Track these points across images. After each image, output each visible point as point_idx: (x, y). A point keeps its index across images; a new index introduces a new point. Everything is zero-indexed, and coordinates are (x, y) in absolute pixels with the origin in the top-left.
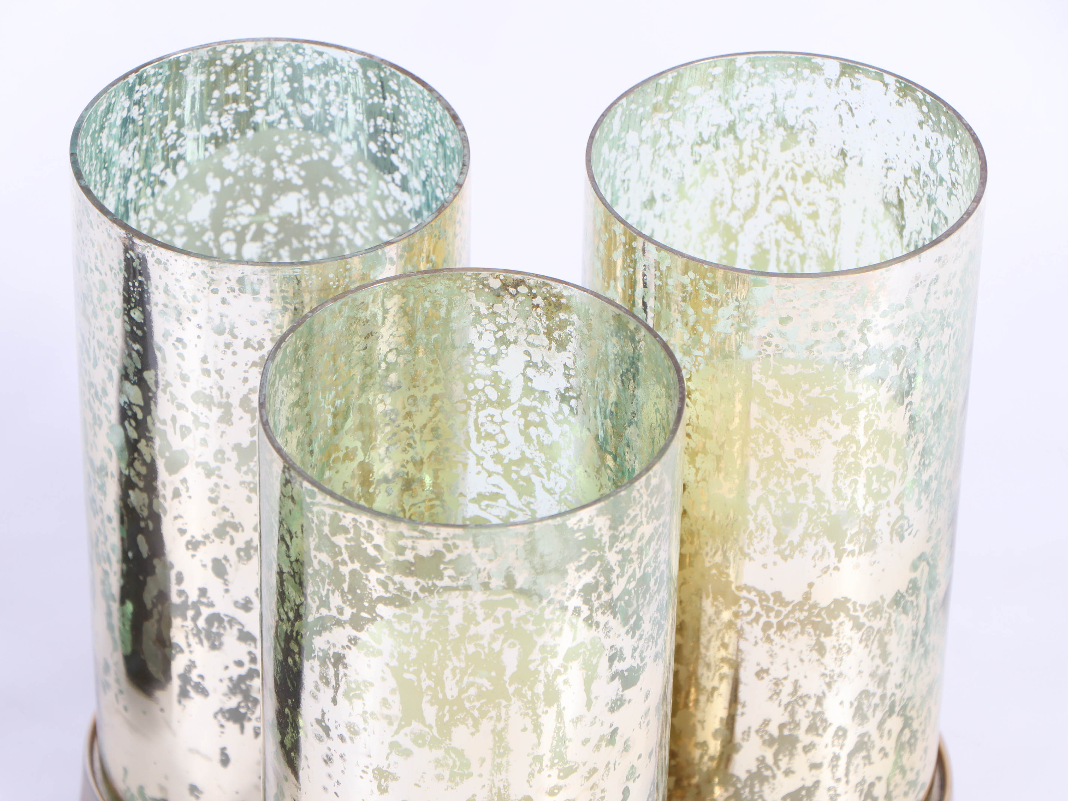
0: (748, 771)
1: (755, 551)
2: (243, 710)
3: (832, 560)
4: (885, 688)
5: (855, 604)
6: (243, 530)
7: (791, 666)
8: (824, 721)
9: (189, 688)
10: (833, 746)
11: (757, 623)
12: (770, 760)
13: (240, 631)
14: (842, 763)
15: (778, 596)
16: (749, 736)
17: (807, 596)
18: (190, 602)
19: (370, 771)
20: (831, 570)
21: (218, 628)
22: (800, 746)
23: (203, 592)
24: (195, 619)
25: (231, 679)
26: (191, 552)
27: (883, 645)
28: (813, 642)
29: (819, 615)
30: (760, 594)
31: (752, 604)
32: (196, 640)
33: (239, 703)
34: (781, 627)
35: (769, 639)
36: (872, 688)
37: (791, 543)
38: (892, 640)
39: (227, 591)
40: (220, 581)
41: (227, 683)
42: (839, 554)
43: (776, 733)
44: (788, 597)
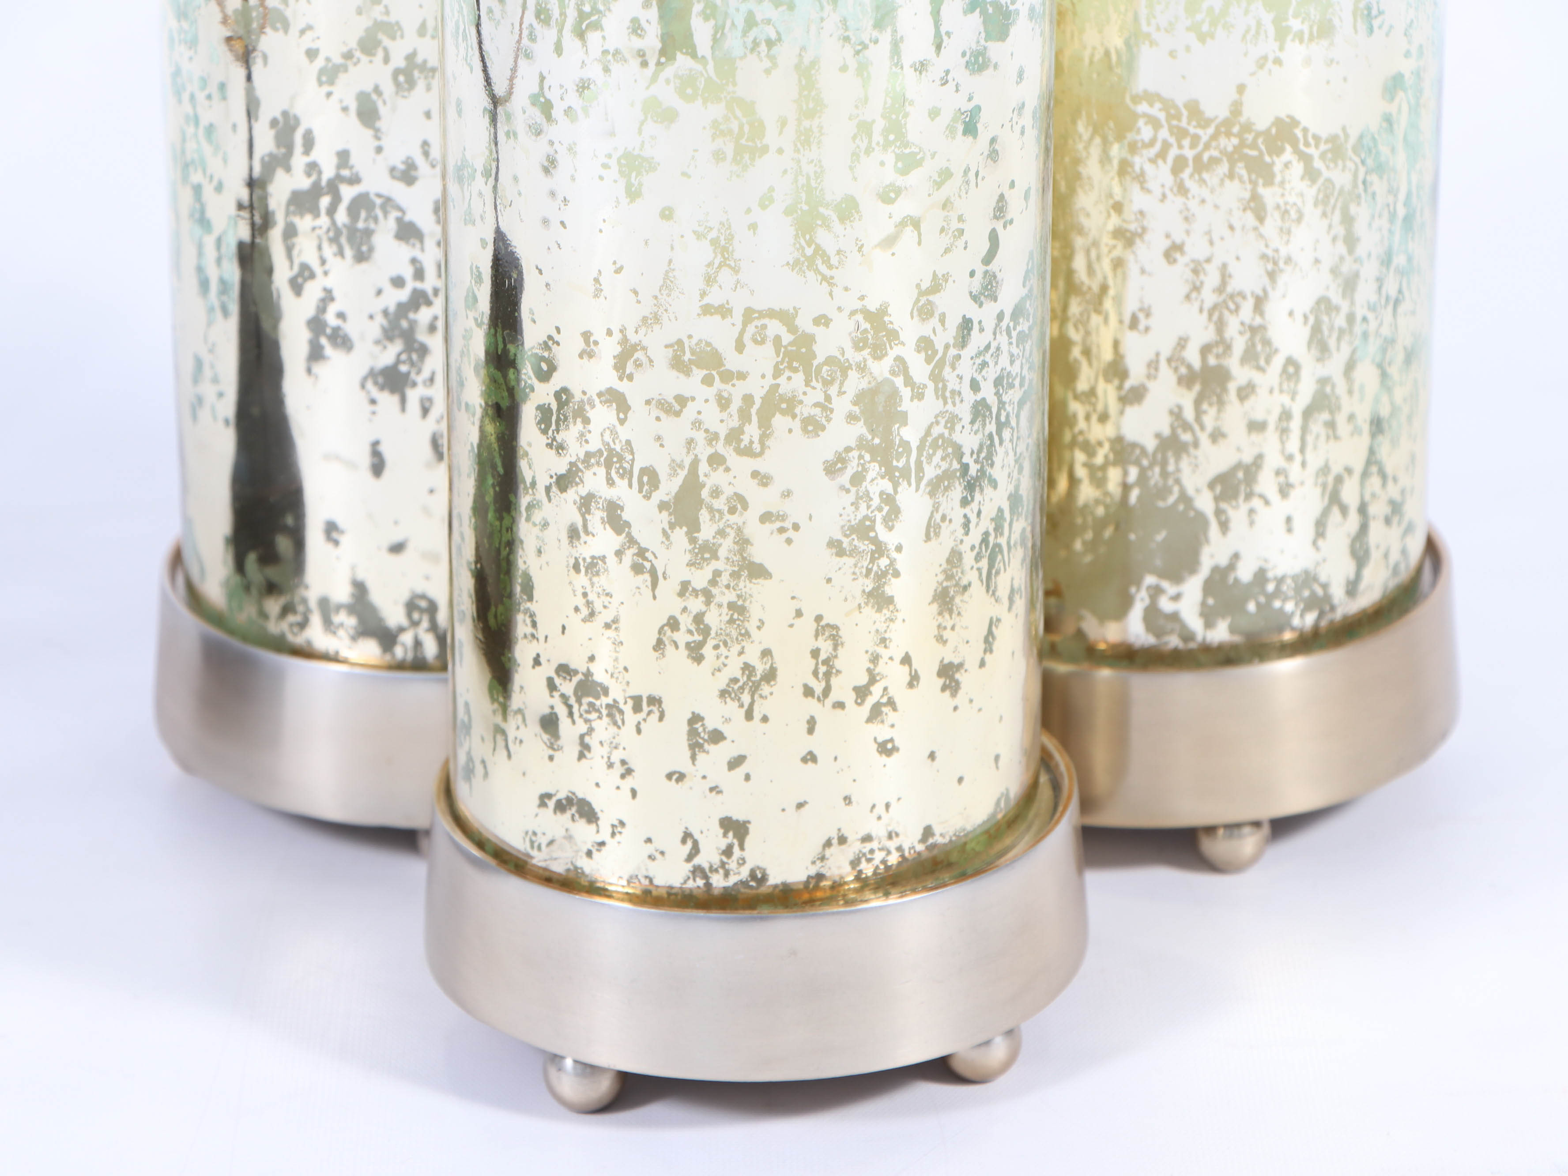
0: (1158, 436)
1: (1158, 29)
2: (404, 368)
3: (1269, 46)
4: (1352, 303)
5: (1305, 130)
6: (402, 37)
7: (1216, 238)
8: (1267, 342)
9: (324, 341)
10: (1281, 391)
11: (1164, 160)
12: (1189, 414)
13: (399, 221)
14: (1296, 424)
15: (1194, 109)
16: (1157, 369)
17: (1236, 109)
18: (324, 183)
19: (613, 162)
20: (1269, 64)
21: (366, 220)
22: (1232, 387)
23: (343, 157)
24: (331, 211)
25: (385, 313)
26: (326, 89)
27: (1348, 220)
28: (1247, 195)
29: (1254, 146)
30: (1168, 105)
31: (1155, 123)
32: (335, 248)
33: (399, 355)
34: (1200, 166)
35: (1182, 190)
36: (1336, 298)
37: (1211, 9)
38: (1361, 212)
39: (379, 150)
40: (370, 133)
41: (380, 320)
42: (1282, 34)
43: (1197, 364)
44: (1209, 113)
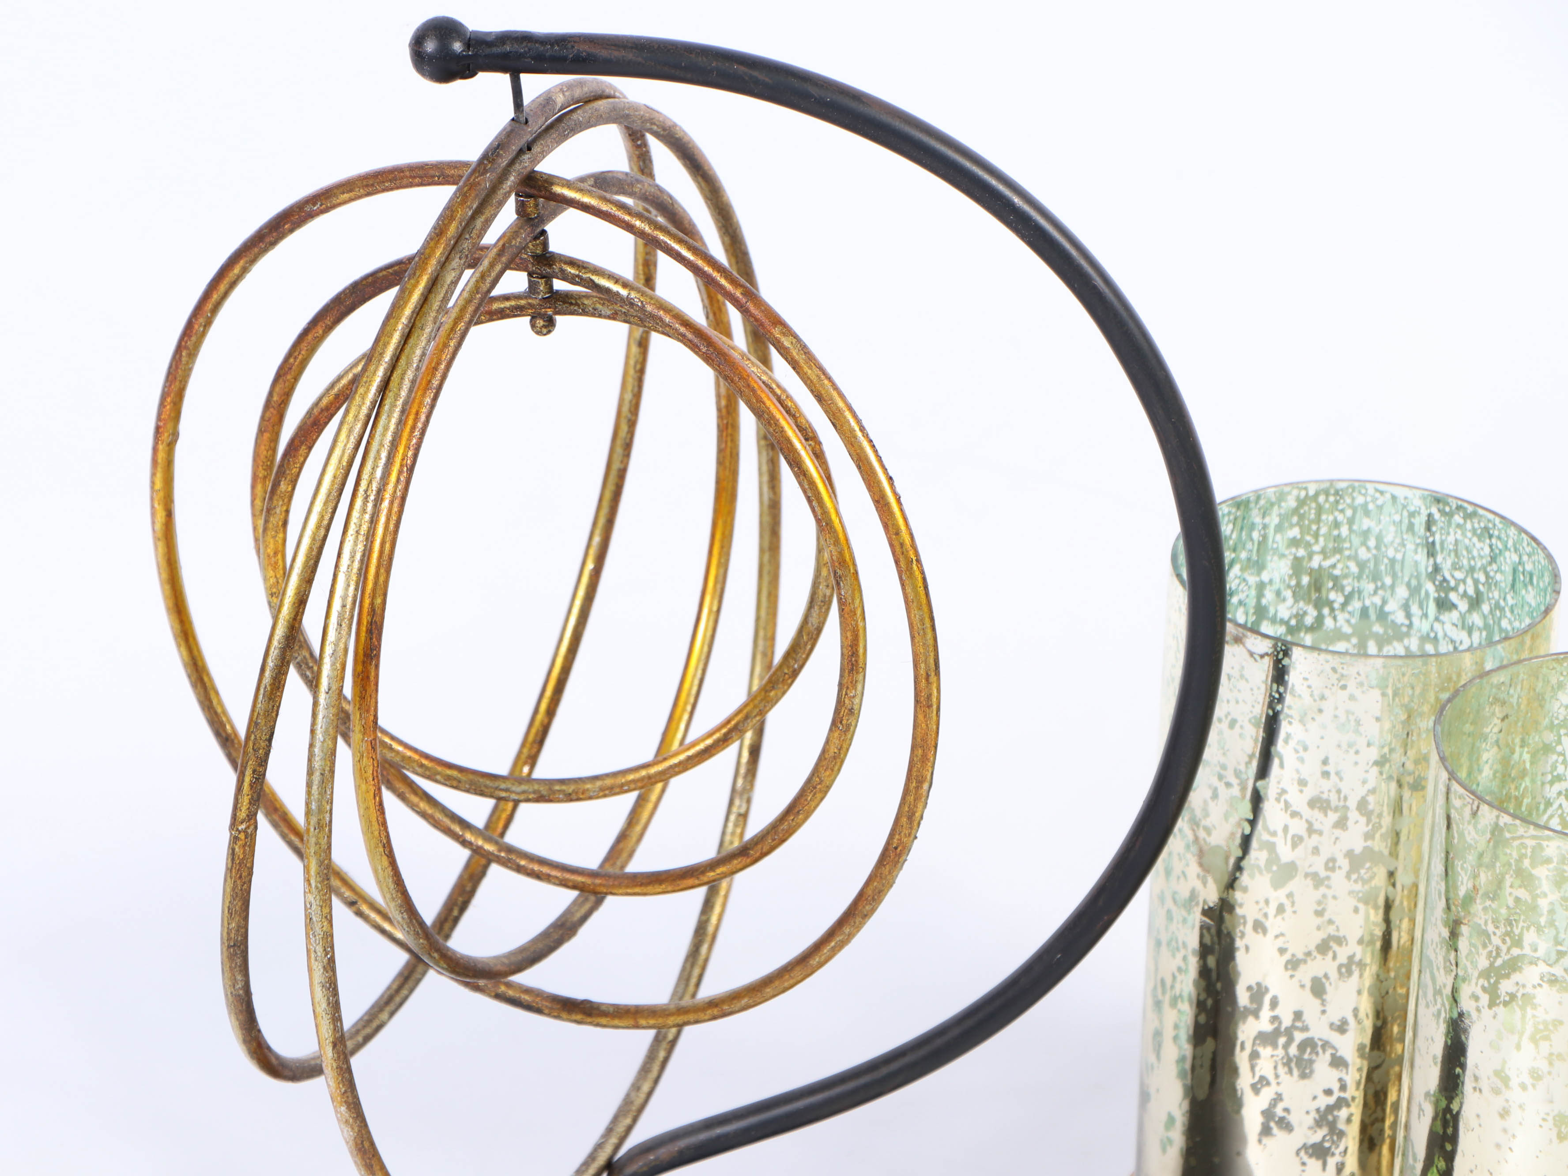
2: (1327, 1145)
6: (1347, 944)
9: (1272, 1124)
13: (1333, 1055)
18: (1283, 1029)
21: (1310, 1054)
23: (1298, 1015)
24: (1286, 1046)
25: (1318, 1110)
26: (1290, 973)
32: (1286, 1069)
33: (1324, 1137)
39: (1324, 1012)
40: (1317, 1002)
41: (1314, 1115)
